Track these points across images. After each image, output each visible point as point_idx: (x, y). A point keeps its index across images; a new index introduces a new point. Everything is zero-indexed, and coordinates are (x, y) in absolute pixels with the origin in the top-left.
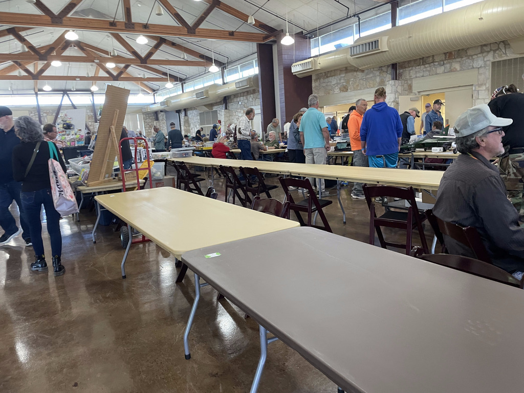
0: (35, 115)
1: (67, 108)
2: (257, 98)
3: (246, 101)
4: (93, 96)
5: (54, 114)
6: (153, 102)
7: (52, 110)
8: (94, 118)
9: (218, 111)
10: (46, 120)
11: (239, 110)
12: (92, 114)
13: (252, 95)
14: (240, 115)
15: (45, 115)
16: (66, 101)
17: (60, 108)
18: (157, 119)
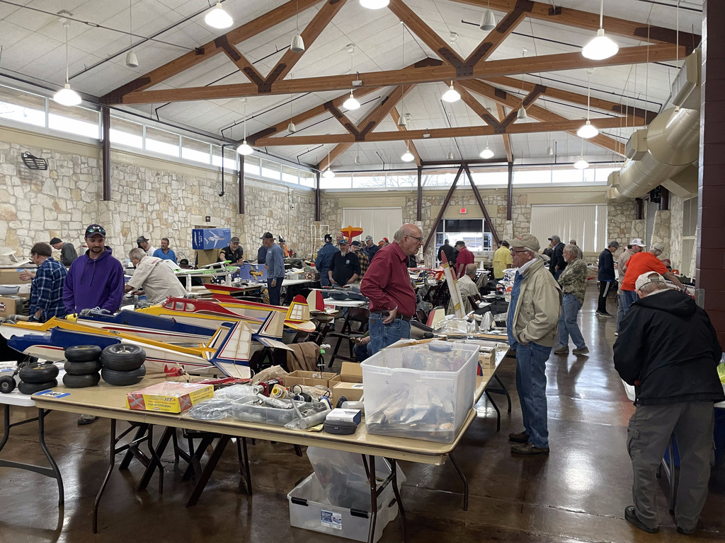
0: (414, 204)
7: (440, 196)
10: (429, 212)
15: (428, 204)
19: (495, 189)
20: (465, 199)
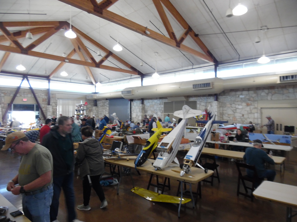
1: (25, 90)
2: (275, 93)
3: (254, 95)
4: (49, 82)
5: (12, 95)
6: (95, 92)
8: (47, 101)
9: (198, 102)
11: (240, 103)
12: (46, 97)
13: (266, 91)
14: (240, 107)
16: (25, 84)
17: (18, 90)
18: (96, 105)
19: (41, 90)
20: (25, 94)
